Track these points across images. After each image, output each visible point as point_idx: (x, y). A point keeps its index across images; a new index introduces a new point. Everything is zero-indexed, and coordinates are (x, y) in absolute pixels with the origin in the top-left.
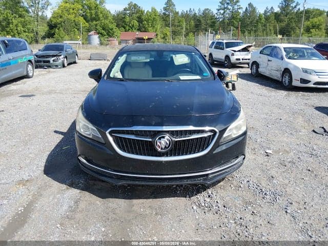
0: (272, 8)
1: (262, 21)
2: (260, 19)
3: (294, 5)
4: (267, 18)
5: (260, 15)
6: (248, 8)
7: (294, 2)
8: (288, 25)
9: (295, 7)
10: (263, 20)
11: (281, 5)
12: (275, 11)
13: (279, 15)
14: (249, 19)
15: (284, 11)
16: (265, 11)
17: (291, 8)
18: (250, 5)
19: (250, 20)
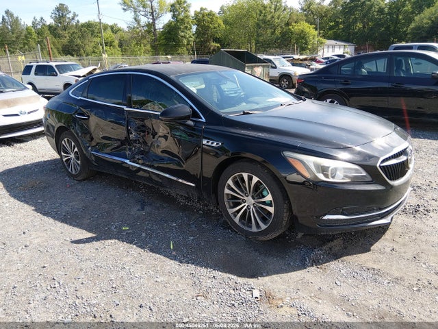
0: (42, 18)
1: (33, 37)
2: (30, 34)
3: (70, 16)
4: (39, 33)
5: (27, 29)
6: (6, 17)
7: (70, 12)
8: (71, 41)
9: (73, 19)
10: (35, 36)
11: (53, 15)
12: (48, 24)
13: (55, 29)
14: (13, 33)
15: (60, 23)
16: (33, 23)
17: (67, 20)
18: (7, 12)
19: (15, 35)
